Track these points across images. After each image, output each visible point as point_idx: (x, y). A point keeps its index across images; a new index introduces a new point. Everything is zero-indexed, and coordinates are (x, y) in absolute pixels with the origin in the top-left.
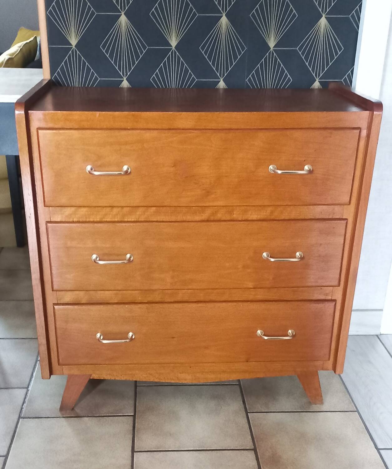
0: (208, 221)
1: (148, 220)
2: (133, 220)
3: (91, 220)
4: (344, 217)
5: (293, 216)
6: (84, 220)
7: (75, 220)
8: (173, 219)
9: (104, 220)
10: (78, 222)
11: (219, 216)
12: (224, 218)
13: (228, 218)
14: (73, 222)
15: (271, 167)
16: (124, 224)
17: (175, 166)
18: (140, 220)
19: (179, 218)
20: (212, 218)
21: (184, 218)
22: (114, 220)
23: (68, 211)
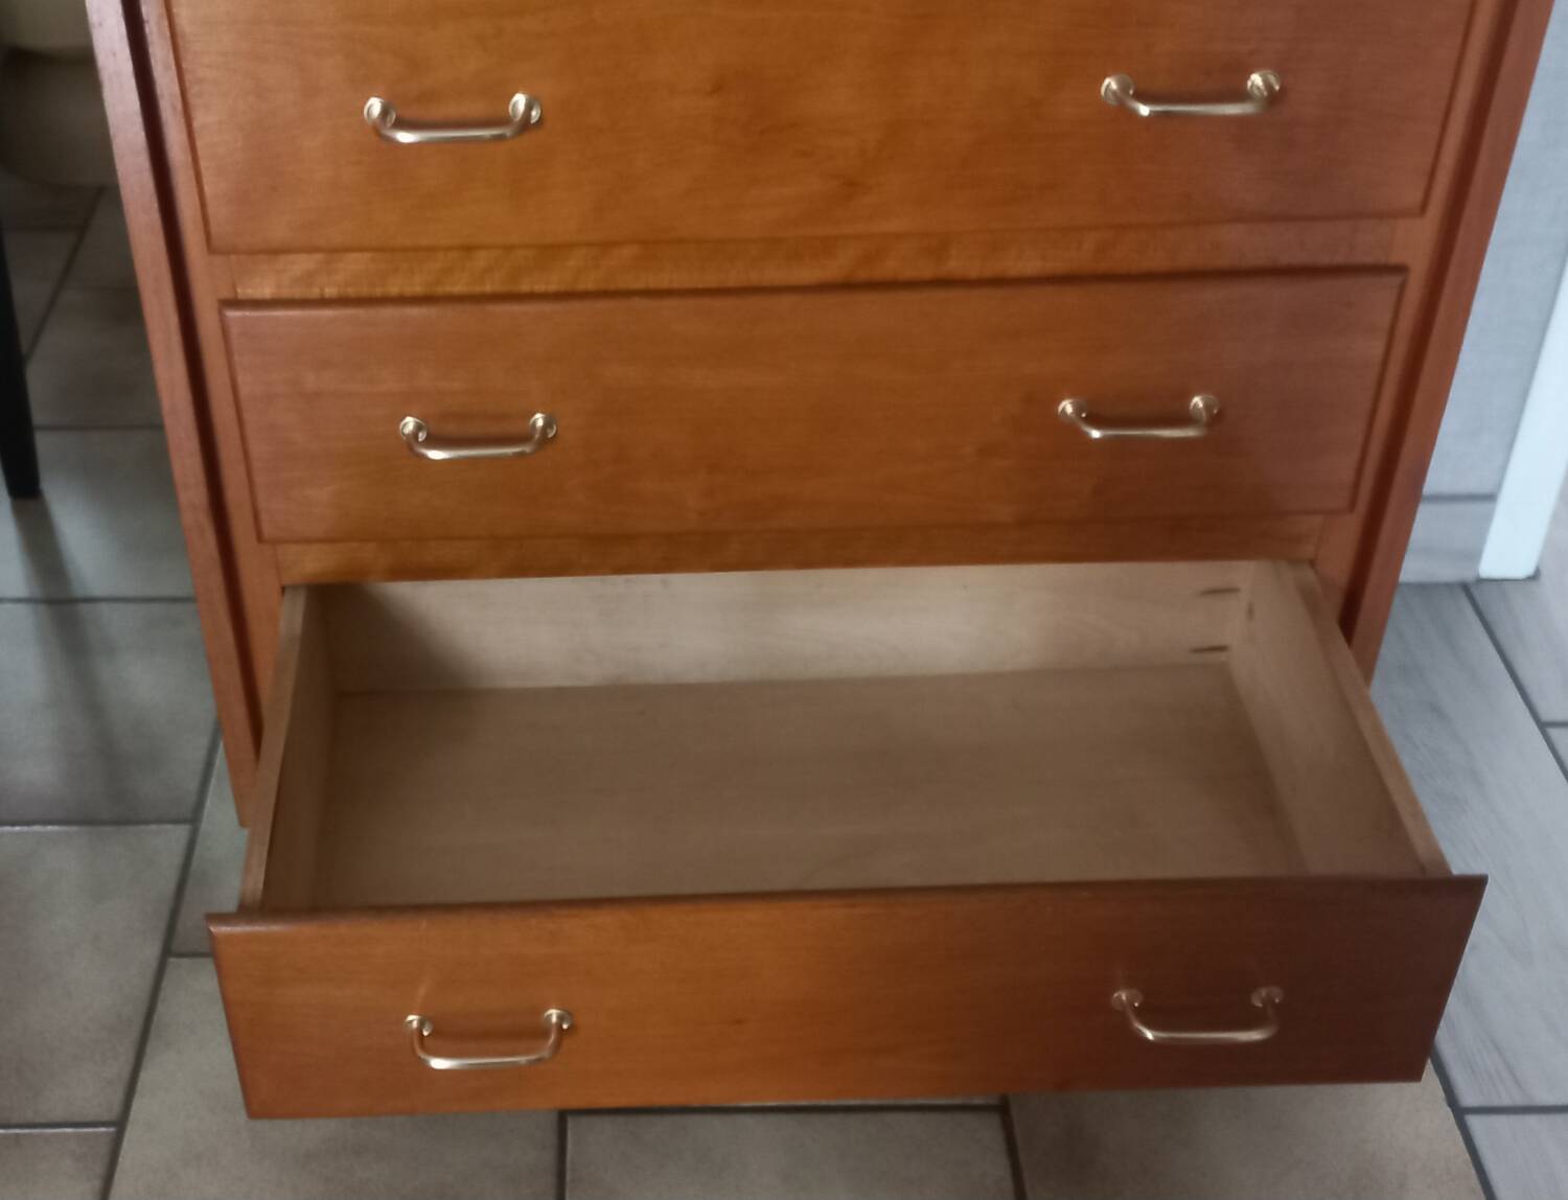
0: (847, 286)
1: (612, 287)
2: (553, 288)
3: (394, 289)
4: (1395, 258)
5: (1186, 259)
6: (365, 291)
7: (330, 291)
8: (711, 280)
9: (440, 290)
10: (342, 301)
11: (890, 267)
12: (909, 273)
13: (927, 270)
14: (323, 302)
15: (1111, 83)
16: (516, 308)
17: (718, 88)
18: (581, 286)
19: (733, 278)
20: (863, 275)
21: (754, 278)
22: (477, 289)
23: (302, 264)
